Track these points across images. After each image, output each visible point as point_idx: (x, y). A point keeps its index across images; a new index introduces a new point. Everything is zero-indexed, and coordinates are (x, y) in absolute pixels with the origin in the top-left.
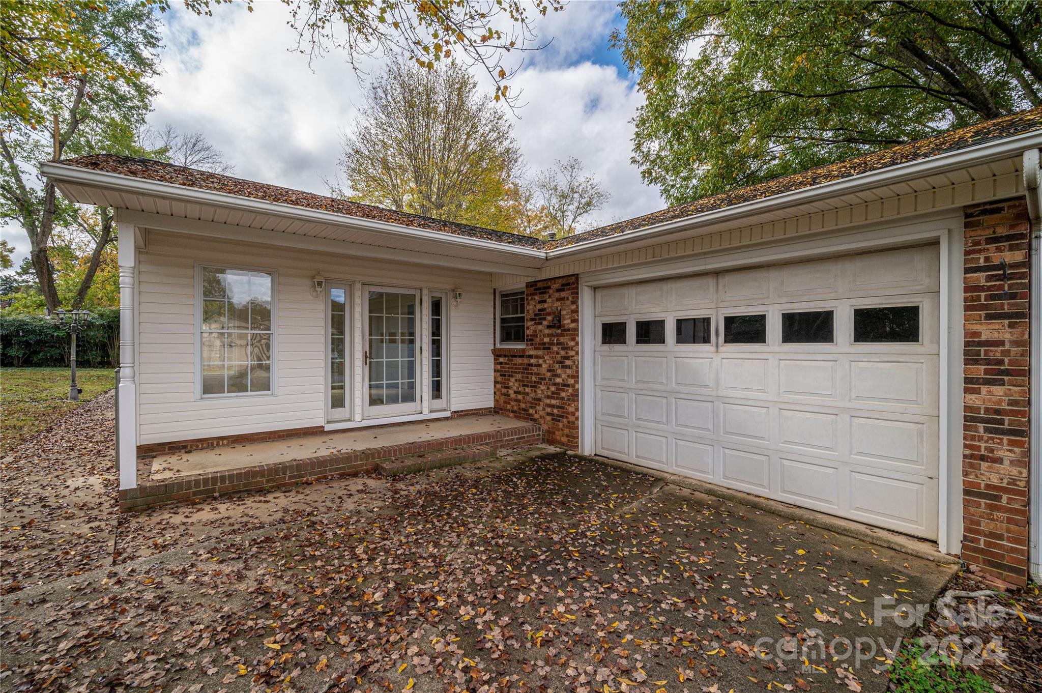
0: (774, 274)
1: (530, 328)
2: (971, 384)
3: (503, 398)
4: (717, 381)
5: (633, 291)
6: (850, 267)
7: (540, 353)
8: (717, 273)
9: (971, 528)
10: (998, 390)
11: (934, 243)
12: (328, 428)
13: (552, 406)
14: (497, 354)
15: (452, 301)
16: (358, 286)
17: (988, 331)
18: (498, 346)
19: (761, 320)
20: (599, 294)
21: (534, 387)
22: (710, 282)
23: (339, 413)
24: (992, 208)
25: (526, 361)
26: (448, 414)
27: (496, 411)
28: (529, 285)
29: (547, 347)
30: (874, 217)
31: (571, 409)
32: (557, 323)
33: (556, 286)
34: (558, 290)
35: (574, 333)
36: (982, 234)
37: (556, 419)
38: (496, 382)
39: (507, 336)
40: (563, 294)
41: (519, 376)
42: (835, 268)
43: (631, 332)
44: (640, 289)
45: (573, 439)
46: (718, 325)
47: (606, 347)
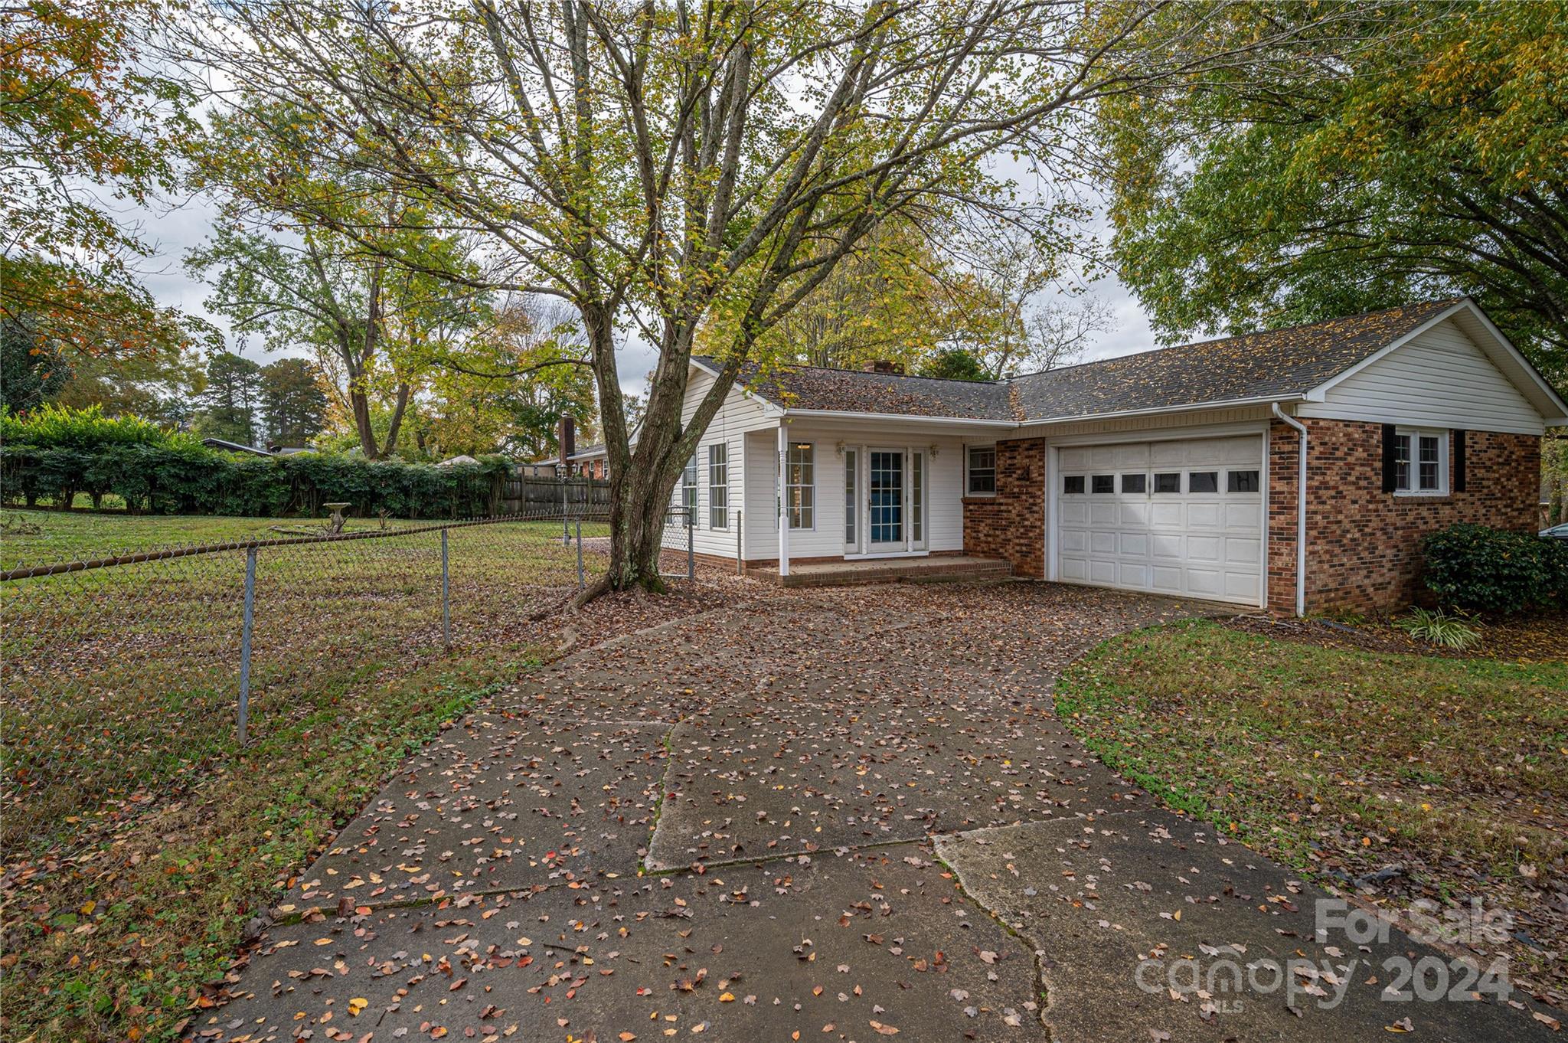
0: (1185, 446)
1: (1000, 480)
2: (1272, 515)
3: (972, 542)
4: (1150, 520)
5: (1089, 452)
6: (1226, 445)
7: (1010, 501)
8: (1150, 443)
9: (1271, 591)
10: (1282, 517)
11: (1260, 435)
12: (847, 557)
13: (1021, 545)
14: (966, 502)
15: (931, 457)
16: (865, 448)
17: (1278, 486)
18: (967, 495)
19: (1176, 477)
20: (1062, 454)
21: (1004, 529)
22: (1146, 449)
23: (853, 547)
25: (996, 508)
26: (926, 553)
27: (965, 553)
28: (998, 443)
29: (1016, 496)
31: (1038, 546)
32: (1026, 476)
33: (1026, 446)
34: (1027, 449)
35: (1041, 485)
36: (1278, 434)
37: (1024, 555)
38: (965, 528)
39: (975, 486)
40: (1031, 453)
41: (989, 521)
42: (1219, 445)
43: (1088, 484)
44: (1096, 451)
45: (1039, 569)
46: (1150, 479)
47: (1068, 496)
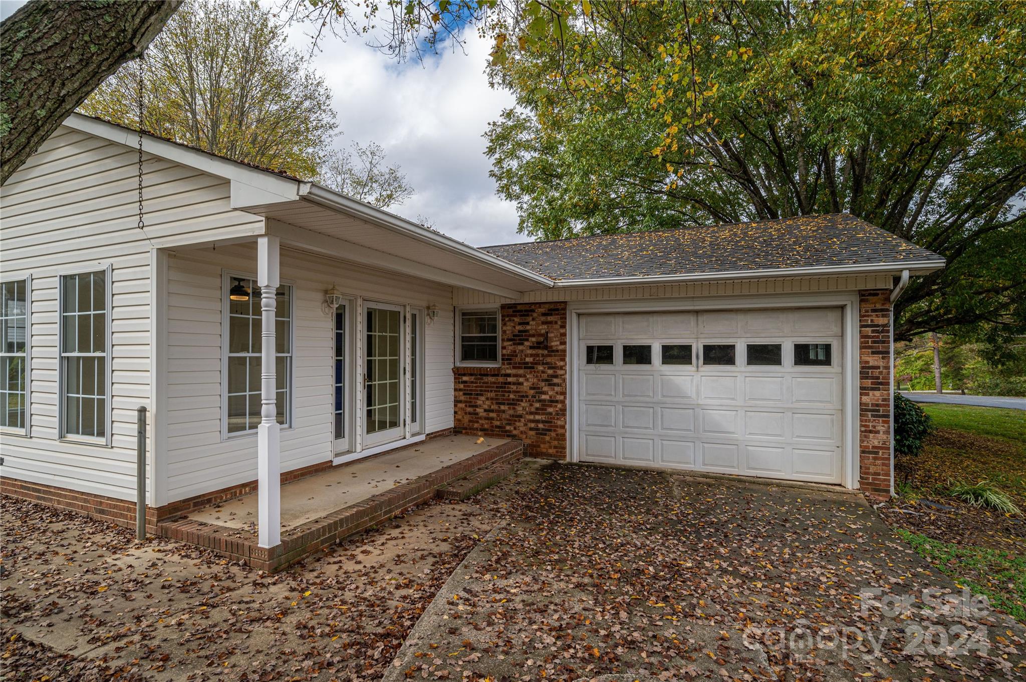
0: (741, 317)
1: (503, 347)
2: (864, 390)
3: (467, 418)
4: (698, 393)
5: (619, 320)
6: (791, 316)
7: (521, 372)
8: (697, 312)
9: (864, 471)
10: (877, 393)
11: (842, 308)
12: (337, 461)
13: (538, 421)
14: (458, 373)
15: (427, 319)
16: (359, 301)
17: (873, 360)
18: (458, 364)
19: (731, 349)
20: (583, 320)
21: (513, 404)
22: (692, 319)
24: (874, 293)
25: (501, 379)
26: (422, 438)
27: (457, 431)
28: (503, 307)
29: (530, 367)
30: (814, 289)
31: (559, 423)
32: (543, 344)
33: (542, 310)
34: (544, 314)
35: (562, 355)
36: (870, 306)
37: (541, 433)
38: (457, 402)
39: (467, 354)
40: (550, 318)
41: (493, 395)
42: (782, 316)
43: (618, 354)
44: (627, 318)
45: (561, 450)
46: (697, 349)
47: (592, 367)
